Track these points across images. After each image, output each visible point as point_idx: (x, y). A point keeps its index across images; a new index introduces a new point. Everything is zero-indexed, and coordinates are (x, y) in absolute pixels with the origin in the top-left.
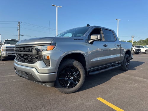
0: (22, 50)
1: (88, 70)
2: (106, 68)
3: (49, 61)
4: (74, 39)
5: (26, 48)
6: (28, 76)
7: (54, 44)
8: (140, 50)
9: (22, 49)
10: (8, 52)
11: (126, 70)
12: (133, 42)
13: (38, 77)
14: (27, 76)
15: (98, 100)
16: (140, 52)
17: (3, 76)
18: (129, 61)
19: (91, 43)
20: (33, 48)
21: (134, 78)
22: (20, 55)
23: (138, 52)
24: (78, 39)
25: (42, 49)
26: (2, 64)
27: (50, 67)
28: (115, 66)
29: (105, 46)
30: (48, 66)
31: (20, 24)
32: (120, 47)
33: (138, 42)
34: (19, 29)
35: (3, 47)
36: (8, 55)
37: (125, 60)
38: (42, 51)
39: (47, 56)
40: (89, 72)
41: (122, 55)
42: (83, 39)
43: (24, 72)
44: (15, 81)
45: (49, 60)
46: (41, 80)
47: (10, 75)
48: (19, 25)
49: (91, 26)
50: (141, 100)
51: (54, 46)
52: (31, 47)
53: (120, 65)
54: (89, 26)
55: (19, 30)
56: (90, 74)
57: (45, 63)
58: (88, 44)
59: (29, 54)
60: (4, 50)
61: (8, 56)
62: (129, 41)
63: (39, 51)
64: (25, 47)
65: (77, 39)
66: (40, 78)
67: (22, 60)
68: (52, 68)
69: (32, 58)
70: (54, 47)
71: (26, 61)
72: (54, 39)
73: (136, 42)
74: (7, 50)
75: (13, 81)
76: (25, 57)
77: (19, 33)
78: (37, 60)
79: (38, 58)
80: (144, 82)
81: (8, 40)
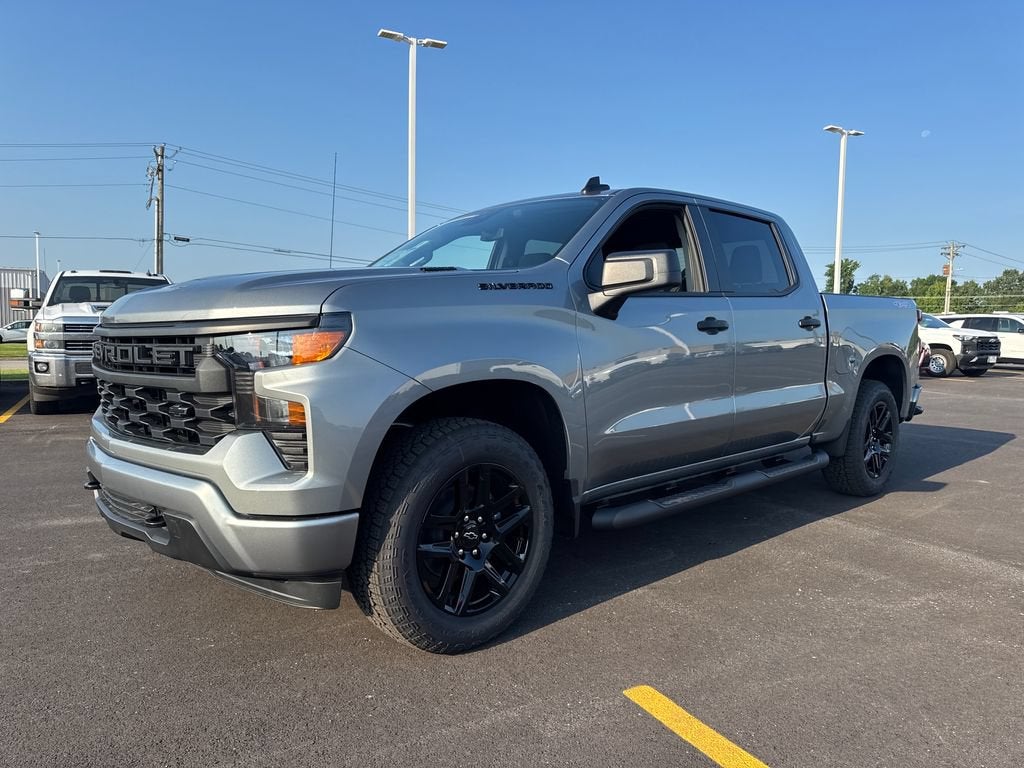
0: (129, 360)
1: (582, 494)
2: (719, 475)
3: (305, 437)
4: (484, 287)
5: (155, 347)
6: (171, 536)
7: (339, 322)
8: (993, 346)
9: (133, 350)
10: (73, 359)
11: (871, 495)
12: (955, 289)
13: (231, 538)
14: (164, 535)
15: (627, 700)
16: (992, 359)
17: (28, 525)
18: (889, 427)
19: (609, 310)
20: (199, 350)
21: (914, 548)
22: (118, 388)
23: (977, 362)
24: (513, 286)
25: (265, 355)
26: (30, 439)
27: (310, 474)
28: (785, 462)
29: (710, 327)
30: (298, 469)
31: (167, 164)
32: (822, 330)
33: (993, 287)
34: (156, 193)
35: (45, 323)
36: (78, 380)
37: (864, 420)
38: (267, 364)
39: (292, 404)
40: (591, 507)
41: (836, 389)
42: (548, 286)
43: (143, 503)
44: (99, 555)
45: (302, 428)
46: (251, 565)
47: (72, 513)
48: (160, 170)
49: (613, 188)
50: (928, 708)
51: (340, 335)
52: (191, 339)
53: (823, 458)
54: (604, 194)
55: (161, 202)
56: (599, 519)
57: (278, 452)
58: (582, 316)
59: (175, 390)
60: (51, 346)
61: (74, 383)
62: (925, 276)
63: (236, 365)
64: (149, 339)
65: (502, 287)
66: (247, 548)
67: (134, 426)
68: (322, 483)
69: (191, 413)
70: (337, 342)
71: (157, 432)
72: (343, 285)
73: (976, 290)
74: (66, 344)
75: (91, 556)
76: (154, 407)
77: (160, 227)
78: (227, 427)
79: (234, 414)
80: (975, 580)
81: (80, 273)
